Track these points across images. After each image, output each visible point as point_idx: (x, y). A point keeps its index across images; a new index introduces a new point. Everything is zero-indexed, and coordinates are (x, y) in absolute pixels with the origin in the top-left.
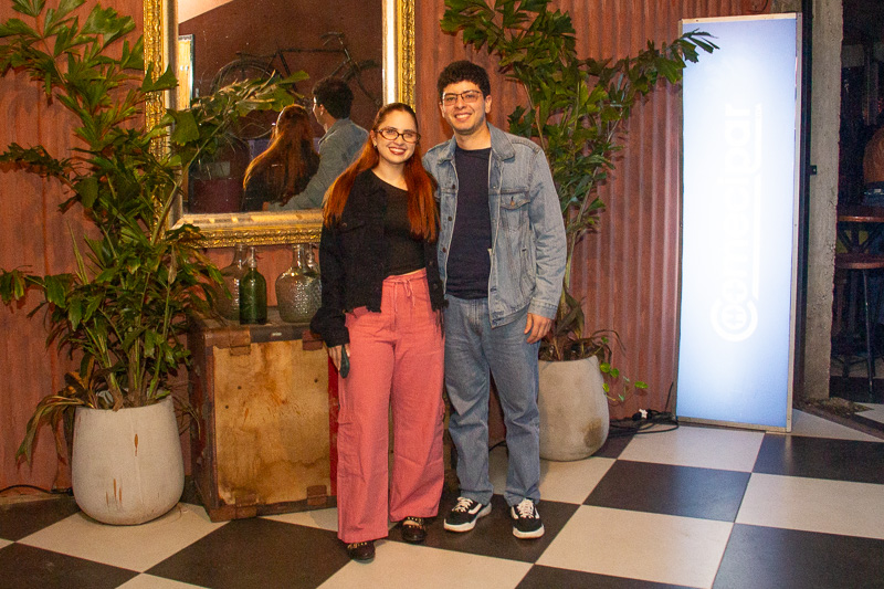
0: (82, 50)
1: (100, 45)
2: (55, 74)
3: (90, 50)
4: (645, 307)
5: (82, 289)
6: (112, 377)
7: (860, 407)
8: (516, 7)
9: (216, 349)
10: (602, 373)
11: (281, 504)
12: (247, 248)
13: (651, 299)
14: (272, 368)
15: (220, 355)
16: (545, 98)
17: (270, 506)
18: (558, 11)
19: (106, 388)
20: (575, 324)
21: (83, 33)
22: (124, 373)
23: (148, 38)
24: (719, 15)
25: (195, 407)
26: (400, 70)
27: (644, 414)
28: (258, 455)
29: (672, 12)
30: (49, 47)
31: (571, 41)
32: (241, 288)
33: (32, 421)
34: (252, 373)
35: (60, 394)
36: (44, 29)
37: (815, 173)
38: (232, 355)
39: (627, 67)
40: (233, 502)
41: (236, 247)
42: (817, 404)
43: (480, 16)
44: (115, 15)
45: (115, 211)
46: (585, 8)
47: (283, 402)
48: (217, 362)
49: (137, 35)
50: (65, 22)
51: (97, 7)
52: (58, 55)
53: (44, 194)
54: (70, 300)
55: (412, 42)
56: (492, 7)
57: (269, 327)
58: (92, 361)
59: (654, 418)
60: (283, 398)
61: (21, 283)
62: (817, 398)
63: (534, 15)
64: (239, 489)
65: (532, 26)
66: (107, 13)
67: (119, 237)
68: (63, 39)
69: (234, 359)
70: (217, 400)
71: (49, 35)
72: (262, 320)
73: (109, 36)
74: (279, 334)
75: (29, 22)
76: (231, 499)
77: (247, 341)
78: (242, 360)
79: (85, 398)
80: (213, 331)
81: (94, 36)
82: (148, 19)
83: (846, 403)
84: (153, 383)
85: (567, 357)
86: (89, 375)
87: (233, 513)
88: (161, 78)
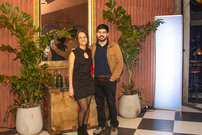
0: (19, 22)
1: (23, 21)
2: (13, 28)
3: (20, 22)
4: (147, 82)
5: (19, 80)
6: (26, 100)
7: (195, 104)
8: (118, 13)
9: (51, 94)
10: (139, 98)
11: (67, 130)
12: (57, 69)
13: (148, 80)
14: (65, 98)
15: (53, 95)
16: (126, 34)
17: (64, 131)
18: (128, 14)
19: (24, 103)
20: (133, 87)
21: (19, 18)
22: (29, 100)
23: (34, 20)
24: (163, 15)
25: (45, 107)
26: (92, 27)
27: (147, 107)
28: (61, 119)
29: (153, 15)
30: (11, 21)
31: (131, 21)
32: (57, 79)
33: (7, 112)
34: (60, 99)
35: (14, 105)
36: (10, 17)
37: (185, 51)
38: (55, 95)
39: (144, 27)
40: (55, 130)
41: (55, 69)
42: (185, 104)
43: (110, 15)
44: (27, 14)
45: (27, 61)
46: (134, 13)
47: (67, 106)
48: (52, 97)
49: (32, 19)
50: (14, 16)
51: (22, 12)
52: (13, 23)
53: (9, 56)
54: (17, 82)
55: (95, 21)
56: (113, 13)
57: (63, 88)
58: (21, 97)
59: (149, 108)
60: (67, 105)
61: (5, 78)
62: (185, 103)
63: (122, 15)
64: (57, 127)
65: (122, 18)
66: (24, 14)
67: (28, 67)
68: (14, 20)
69: (56, 96)
70: (52, 106)
71: (11, 18)
72: (62, 86)
73: (25, 19)
74: (66, 90)
75: (6, 15)
76: (55, 129)
77: (59, 91)
78: (58, 96)
79: (20, 106)
80: (51, 89)
81: (21, 19)
82: (34, 15)
83: (192, 104)
84: (36, 102)
85: (131, 94)
86: (20, 100)
87: (55, 133)
88: (37, 29)
